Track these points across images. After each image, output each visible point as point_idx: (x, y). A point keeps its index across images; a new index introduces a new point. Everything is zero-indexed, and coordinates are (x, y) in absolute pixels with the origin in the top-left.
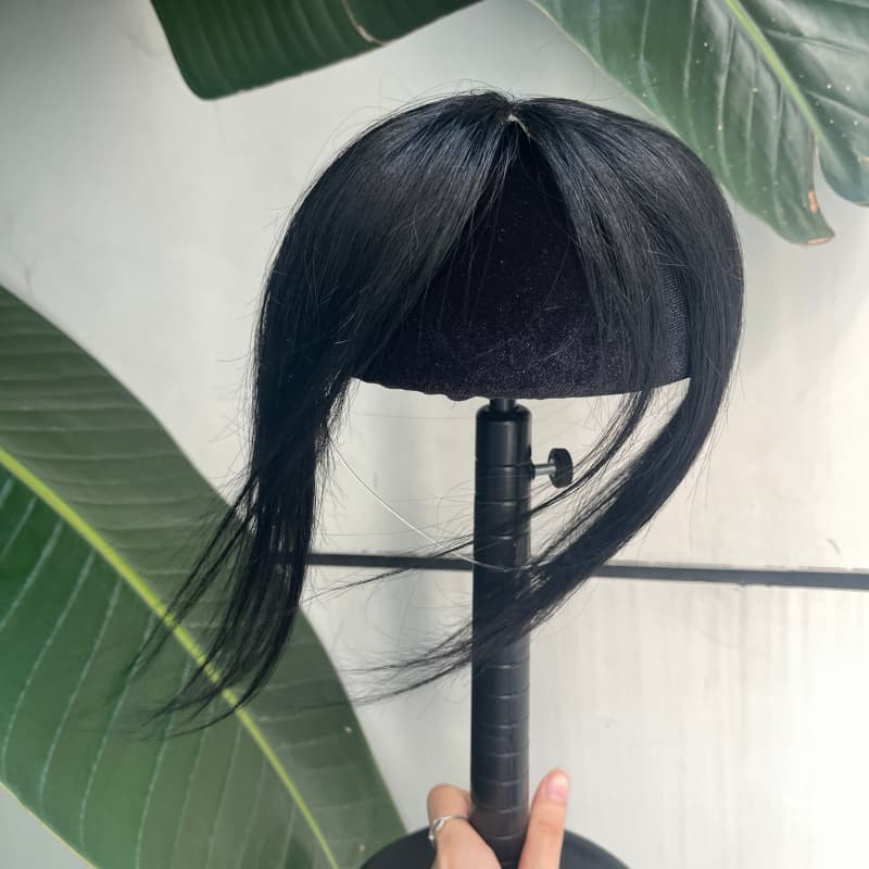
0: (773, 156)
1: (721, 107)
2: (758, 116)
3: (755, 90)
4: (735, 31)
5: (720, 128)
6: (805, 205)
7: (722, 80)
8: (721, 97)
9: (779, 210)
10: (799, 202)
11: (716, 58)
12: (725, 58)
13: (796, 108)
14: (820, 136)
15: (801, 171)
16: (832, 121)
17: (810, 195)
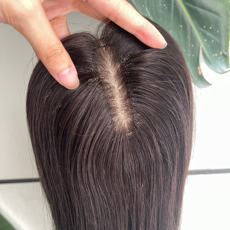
16: (205, 40)
17: (198, 68)
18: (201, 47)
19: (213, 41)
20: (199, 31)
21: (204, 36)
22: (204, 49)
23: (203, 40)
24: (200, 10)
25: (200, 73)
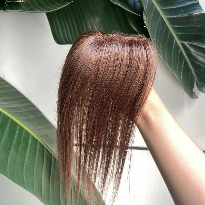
9: (189, 92)
14: (196, 79)
16: (198, 76)
17: (193, 89)
18: (195, 80)
19: (202, 77)
20: (195, 72)
21: (197, 74)
22: (197, 81)
23: (197, 76)
24: (197, 63)
25: (194, 91)
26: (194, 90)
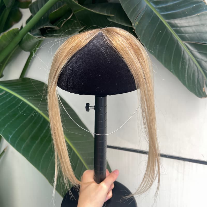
0: (196, 81)
1: (186, 72)
2: (194, 74)
3: (193, 69)
4: (190, 58)
5: (186, 76)
6: (202, 90)
7: (187, 67)
8: (187, 70)
9: (197, 91)
10: (201, 89)
11: (186, 63)
12: (188, 63)
13: (201, 73)
14: (205, 78)
15: (202, 84)
26: (204, 90)
